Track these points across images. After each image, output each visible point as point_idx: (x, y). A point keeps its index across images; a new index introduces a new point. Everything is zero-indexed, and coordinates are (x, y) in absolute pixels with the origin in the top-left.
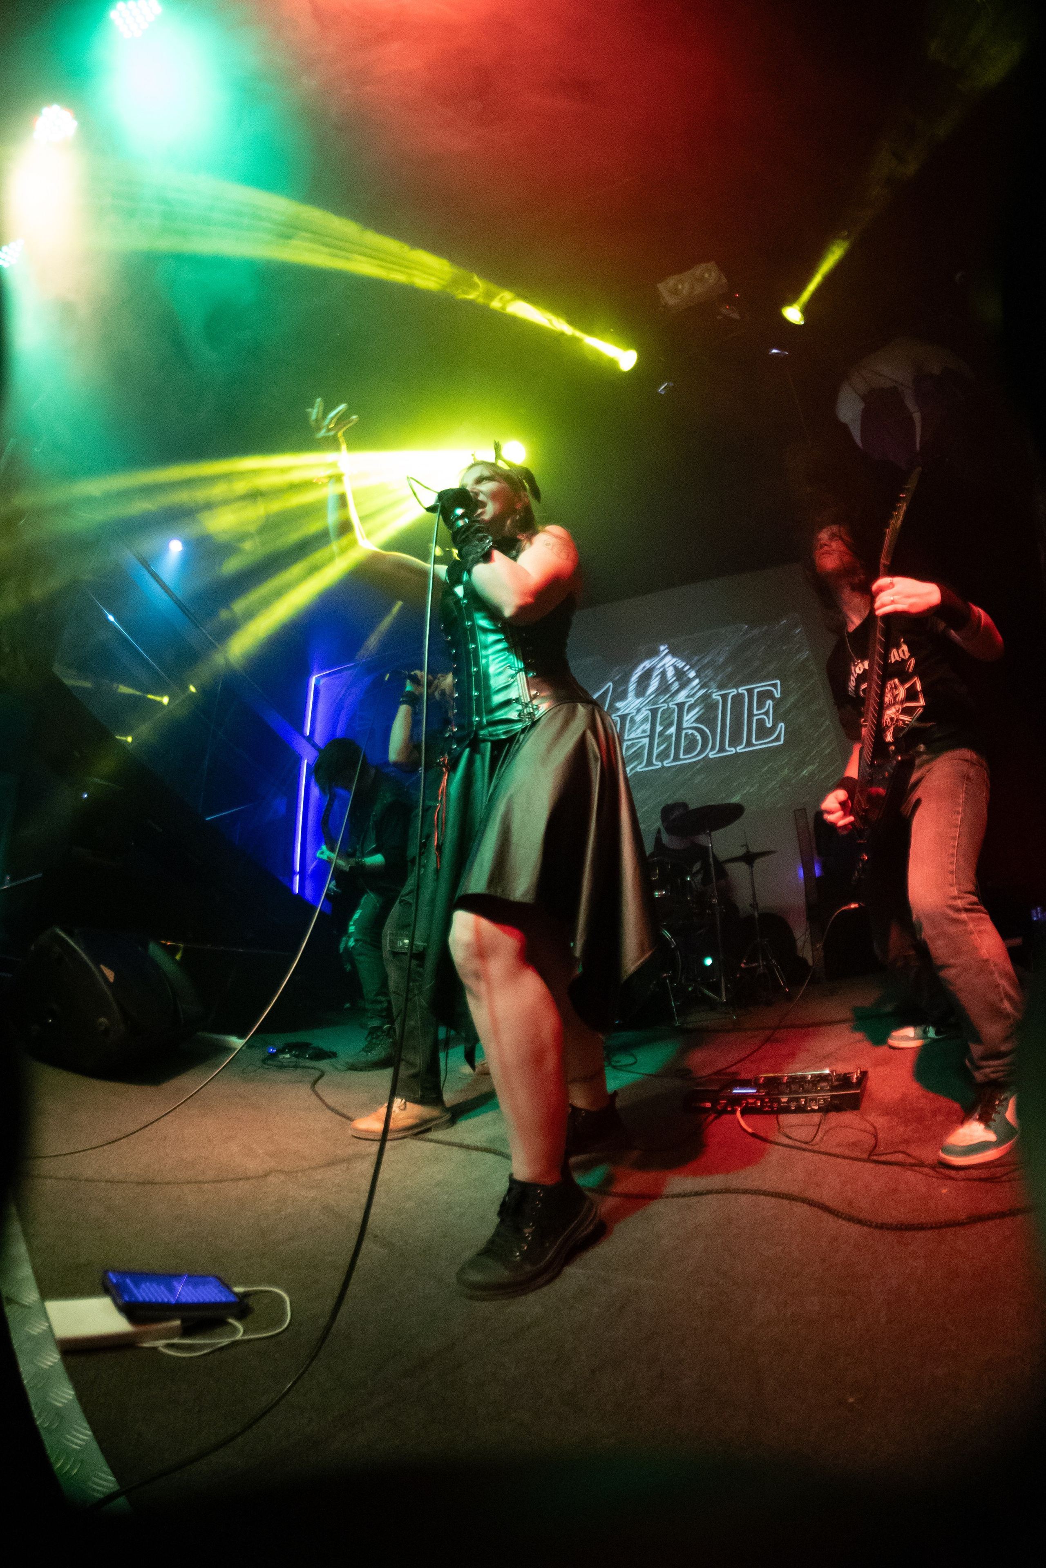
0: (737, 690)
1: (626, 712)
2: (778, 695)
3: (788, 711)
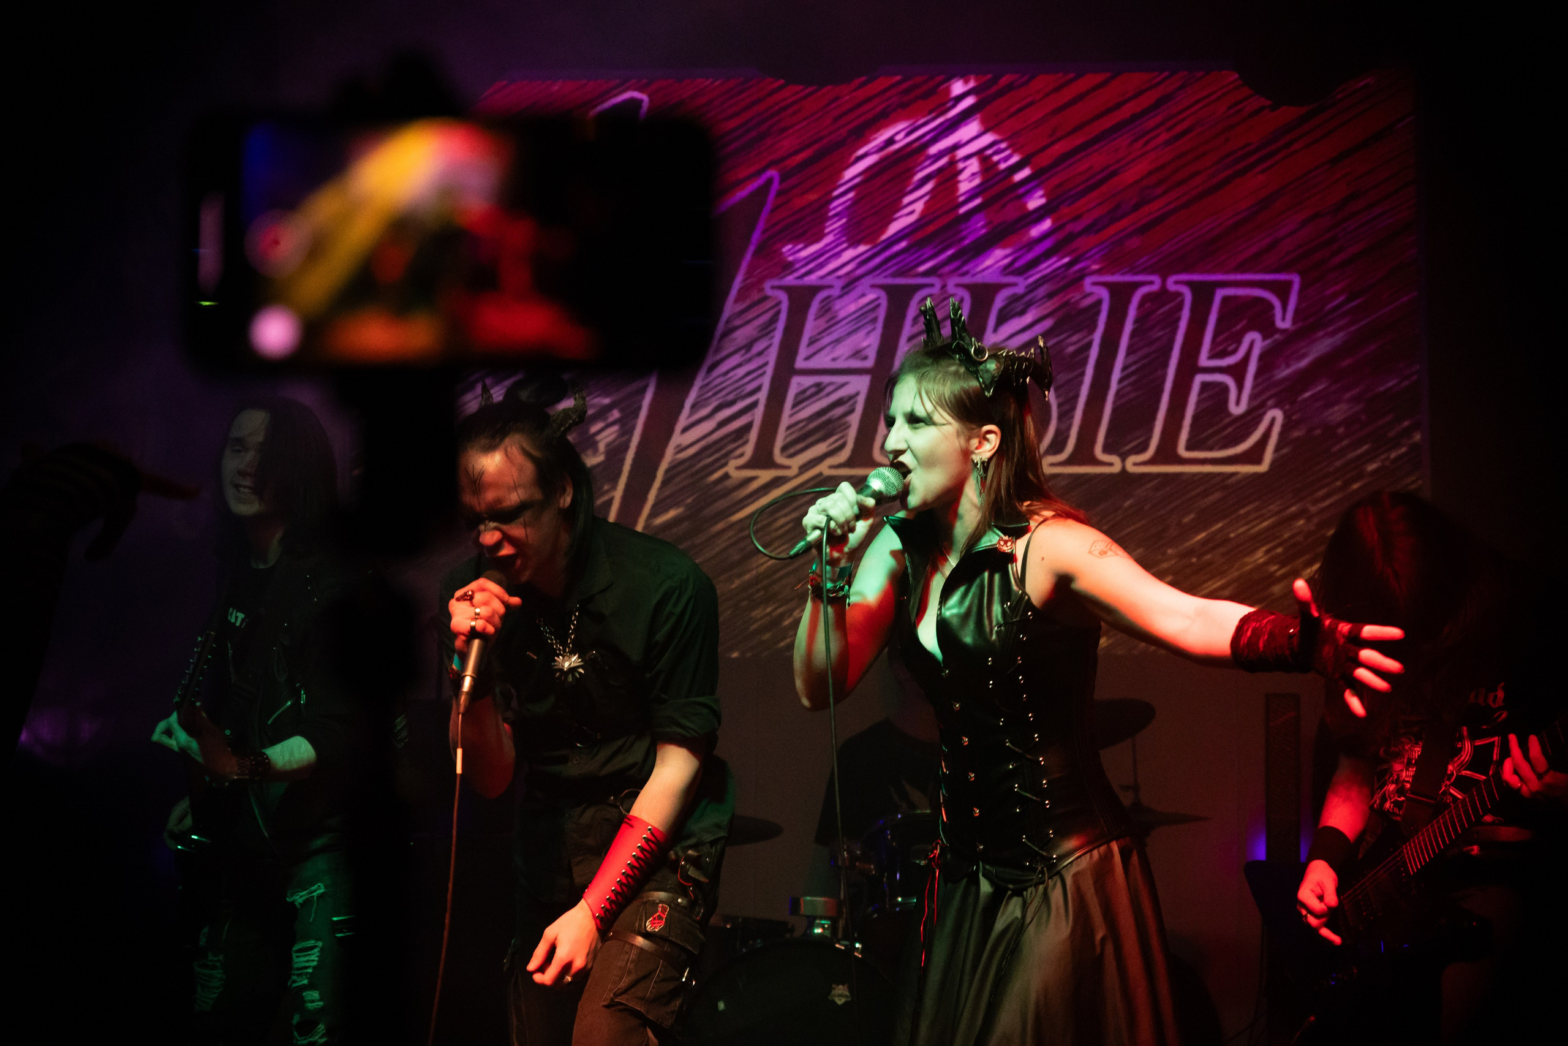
0: (1164, 282)
1: (812, 279)
2: (1284, 323)
3: (1305, 379)
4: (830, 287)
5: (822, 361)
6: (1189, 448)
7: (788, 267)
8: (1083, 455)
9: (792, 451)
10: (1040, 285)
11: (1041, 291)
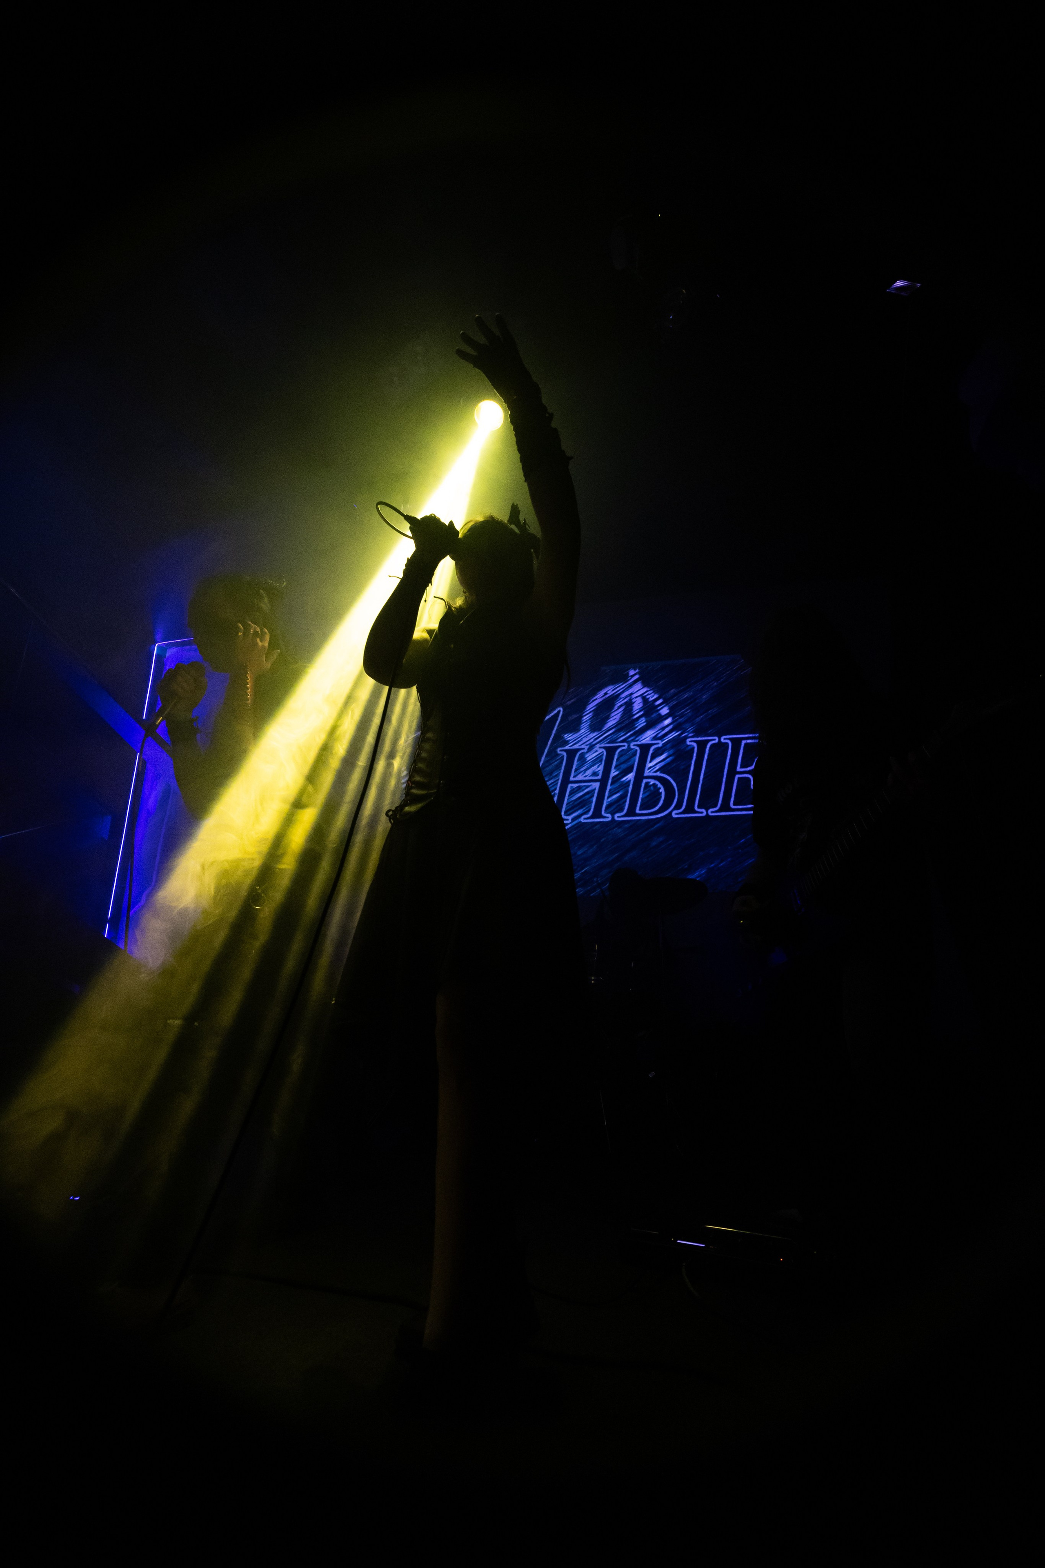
0: (719, 739)
4: (584, 749)
5: (580, 777)
6: (734, 804)
7: (566, 743)
8: (690, 809)
9: (568, 813)
10: (669, 743)
11: (669, 746)
